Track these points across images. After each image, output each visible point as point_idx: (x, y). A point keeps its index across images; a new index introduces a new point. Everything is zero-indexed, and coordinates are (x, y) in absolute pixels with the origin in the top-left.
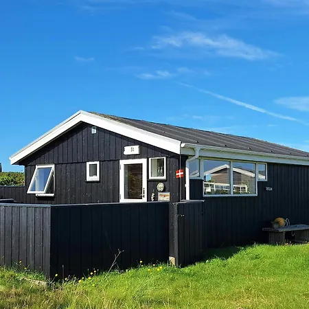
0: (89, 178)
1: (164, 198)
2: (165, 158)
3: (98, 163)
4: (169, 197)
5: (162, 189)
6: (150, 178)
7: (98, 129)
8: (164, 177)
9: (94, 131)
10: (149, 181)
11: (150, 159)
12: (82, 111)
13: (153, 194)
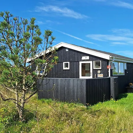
0: (64, 68)
1: (100, 76)
2: (101, 61)
3: (69, 63)
4: (103, 76)
5: (100, 73)
6: (94, 68)
7: (69, 49)
8: (101, 68)
9: (67, 50)
10: (93, 70)
11: (94, 61)
12: (62, 43)
13: (95, 75)
